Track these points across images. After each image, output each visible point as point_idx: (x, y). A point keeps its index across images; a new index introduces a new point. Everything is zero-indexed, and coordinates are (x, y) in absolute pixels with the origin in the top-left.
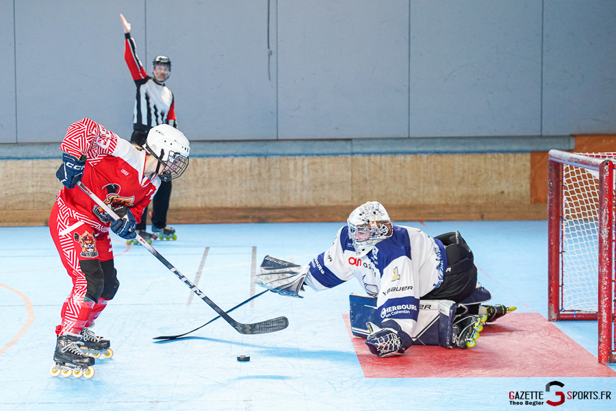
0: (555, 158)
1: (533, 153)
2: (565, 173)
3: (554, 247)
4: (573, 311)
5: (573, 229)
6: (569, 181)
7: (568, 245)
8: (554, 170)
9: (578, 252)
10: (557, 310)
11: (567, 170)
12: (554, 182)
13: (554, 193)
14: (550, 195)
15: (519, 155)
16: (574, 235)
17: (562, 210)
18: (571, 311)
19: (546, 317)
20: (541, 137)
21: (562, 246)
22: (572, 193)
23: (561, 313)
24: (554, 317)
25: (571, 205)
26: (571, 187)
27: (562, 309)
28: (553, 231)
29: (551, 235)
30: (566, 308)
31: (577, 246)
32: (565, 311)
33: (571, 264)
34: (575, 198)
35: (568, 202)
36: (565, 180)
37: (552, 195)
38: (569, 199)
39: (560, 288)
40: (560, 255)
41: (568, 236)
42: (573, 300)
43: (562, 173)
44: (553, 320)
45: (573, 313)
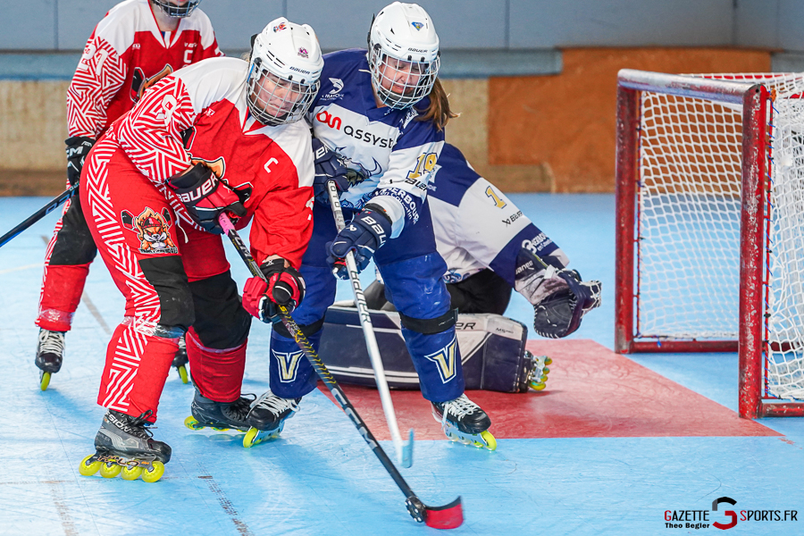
0: (635, 82)
1: (494, 79)
2: (644, 110)
3: (626, 230)
4: (655, 337)
5: (656, 202)
6: (650, 123)
7: (650, 227)
8: (627, 103)
9: (666, 239)
10: (630, 336)
11: (648, 104)
12: (627, 123)
13: (627, 142)
14: (620, 145)
15: (469, 82)
16: (659, 211)
17: (639, 170)
18: (652, 337)
19: (612, 347)
20: (506, 51)
21: (638, 229)
22: (654, 142)
23: (636, 340)
24: (625, 347)
25: (653, 162)
26: (652, 133)
27: (638, 333)
28: (625, 204)
29: (622, 211)
30: (644, 332)
31: (664, 230)
32: (642, 337)
33: (655, 259)
34: (658, 151)
35: (647, 157)
36: (644, 120)
37: (623, 144)
38: (649, 152)
39: (635, 299)
40: (635, 244)
41: (649, 213)
42: (656, 318)
43: (640, 109)
44: (624, 352)
45: (655, 340)
